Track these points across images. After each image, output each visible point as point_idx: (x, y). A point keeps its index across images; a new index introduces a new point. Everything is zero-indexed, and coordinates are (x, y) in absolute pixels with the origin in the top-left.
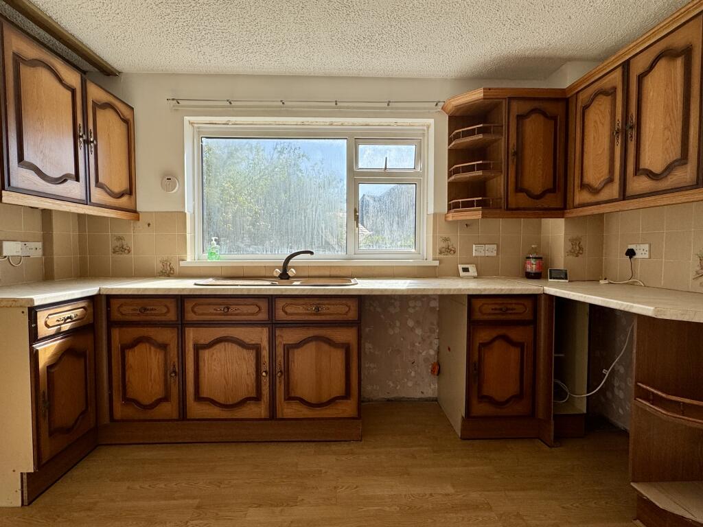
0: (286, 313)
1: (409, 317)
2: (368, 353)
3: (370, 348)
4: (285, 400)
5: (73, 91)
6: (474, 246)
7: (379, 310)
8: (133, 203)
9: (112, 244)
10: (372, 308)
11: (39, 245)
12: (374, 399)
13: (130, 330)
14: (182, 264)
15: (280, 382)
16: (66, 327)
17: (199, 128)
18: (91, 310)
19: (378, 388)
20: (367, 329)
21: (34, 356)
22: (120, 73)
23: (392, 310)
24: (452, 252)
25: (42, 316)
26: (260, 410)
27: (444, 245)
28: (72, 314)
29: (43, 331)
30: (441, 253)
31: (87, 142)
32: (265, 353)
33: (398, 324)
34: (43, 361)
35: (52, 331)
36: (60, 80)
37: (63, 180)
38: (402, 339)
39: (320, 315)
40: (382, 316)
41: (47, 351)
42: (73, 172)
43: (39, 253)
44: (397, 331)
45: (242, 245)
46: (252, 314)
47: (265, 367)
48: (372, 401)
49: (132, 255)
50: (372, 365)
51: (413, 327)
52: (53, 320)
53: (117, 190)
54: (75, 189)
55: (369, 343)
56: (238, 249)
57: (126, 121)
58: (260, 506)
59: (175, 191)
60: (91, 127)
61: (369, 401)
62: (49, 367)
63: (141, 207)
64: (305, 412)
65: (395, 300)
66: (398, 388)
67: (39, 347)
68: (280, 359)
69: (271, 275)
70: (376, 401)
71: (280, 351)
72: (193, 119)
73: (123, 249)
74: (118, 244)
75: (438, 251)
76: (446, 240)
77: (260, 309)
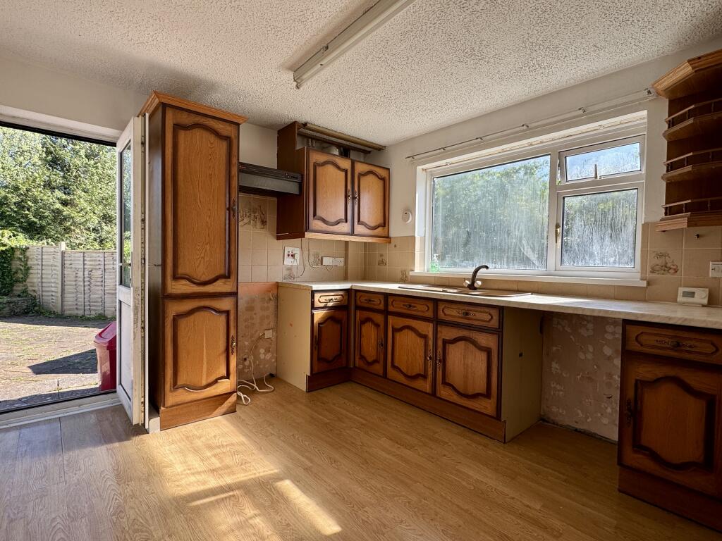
0: (445, 314)
1: (606, 344)
2: (554, 372)
3: (557, 369)
4: (442, 383)
5: (346, 171)
6: (711, 263)
7: (569, 330)
8: (387, 231)
9: (378, 259)
10: (559, 327)
11: (343, 259)
12: (560, 423)
13: (365, 312)
14: (411, 273)
15: (439, 368)
16: (331, 304)
17: (431, 171)
18: (346, 297)
19: (564, 413)
20: (554, 348)
21: (312, 315)
22: (385, 147)
23: (583, 331)
24: (671, 271)
25: (317, 296)
26: (426, 386)
27: (660, 261)
28: (333, 297)
29: (317, 304)
30: (652, 272)
31: (354, 198)
32: (431, 343)
33: (591, 349)
34: (316, 319)
35: (322, 305)
36: (338, 168)
37: (338, 223)
38: (595, 367)
39: (469, 319)
40: (572, 337)
41: (319, 315)
42: (343, 217)
43: (342, 264)
44: (590, 356)
45: (457, 261)
46: (423, 312)
47: (430, 354)
48: (557, 425)
49: (387, 267)
50: (558, 387)
51: (610, 356)
52: (323, 299)
53: (373, 224)
54: (345, 227)
55: (556, 363)
56: (455, 264)
57: (383, 179)
58: (391, 439)
59: (410, 221)
60: (356, 189)
61: (554, 423)
62: (319, 324)
63: (392, 235)
64: (455, 398)
65: (588, 322)
66: (588, 420)
67: (315, 312)
68: (440, 350)
69: (461, 285)
70: (562, 426)
71: (440, 343)
72: (425, 167)
73: (382, 263)
74: (381, 259)
75: (649, 269)
76: (662, 255)
77: (428, 309)
